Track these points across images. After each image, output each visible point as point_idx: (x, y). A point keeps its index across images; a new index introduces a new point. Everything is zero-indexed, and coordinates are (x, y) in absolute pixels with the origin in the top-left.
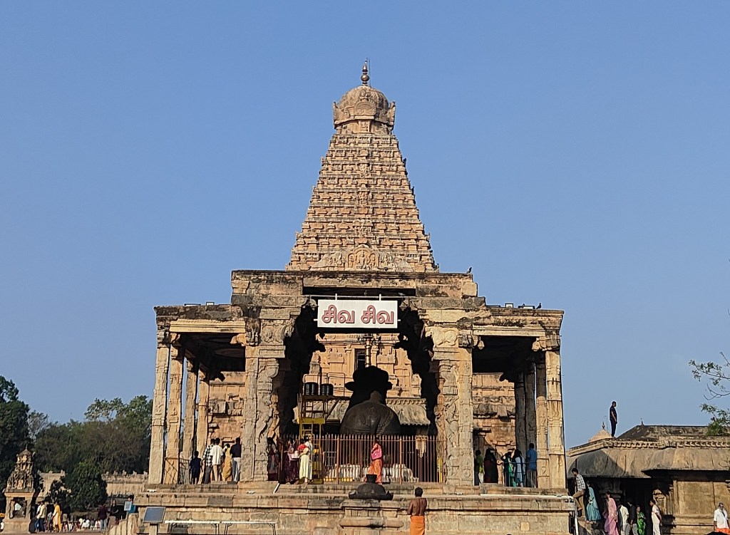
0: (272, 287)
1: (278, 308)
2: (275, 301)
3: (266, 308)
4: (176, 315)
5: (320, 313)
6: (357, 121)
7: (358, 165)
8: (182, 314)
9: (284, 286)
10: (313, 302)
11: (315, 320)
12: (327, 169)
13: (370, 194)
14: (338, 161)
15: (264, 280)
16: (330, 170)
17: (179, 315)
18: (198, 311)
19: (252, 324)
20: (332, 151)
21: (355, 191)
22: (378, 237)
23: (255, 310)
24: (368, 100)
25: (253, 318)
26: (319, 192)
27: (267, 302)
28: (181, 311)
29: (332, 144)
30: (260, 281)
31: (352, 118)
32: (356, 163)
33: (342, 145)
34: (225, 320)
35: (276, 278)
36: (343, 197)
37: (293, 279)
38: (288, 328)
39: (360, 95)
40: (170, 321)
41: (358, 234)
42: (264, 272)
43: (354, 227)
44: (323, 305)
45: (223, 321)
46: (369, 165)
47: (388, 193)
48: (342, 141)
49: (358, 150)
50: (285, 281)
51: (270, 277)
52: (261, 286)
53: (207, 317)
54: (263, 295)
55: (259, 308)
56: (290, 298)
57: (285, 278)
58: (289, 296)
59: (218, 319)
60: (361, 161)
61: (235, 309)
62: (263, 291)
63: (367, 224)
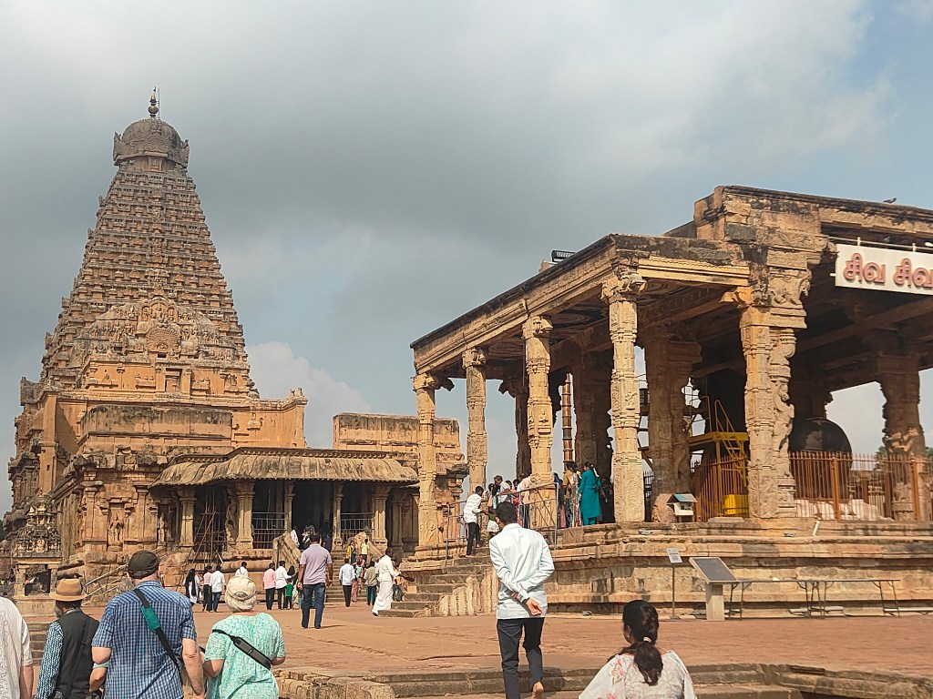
0: (780, 217)
1: (790, 251)
2: (787, 240)
3: (775, 249)
4: (645, 250)
5: (841, 265)
6: (146, 157)
7: (150, 207)
8: (654, 248)
9: (797, 218)
10: (832, 247)
11: (832, 275)
12: (112, 210)
13: (165, 242)
14: (125, 201)
15: (767, 206)
16: (116, 211)
17: (650, 249)
18: (678, 246)
19: (758, 273)
20: (118, 189)
21: (147, 237)
22: (175, 290)
23: (759, 250)
24: (161, 134)
25: (759, 263)
26: (103, 235)
27: (775, 240)
28: (653, 243)
29: (117, 182)
30: (761, 206)
31: (140, 153)
32: (148, 205)
33: (129, 184)
34: (720, 263)
35: (784, 204)
36: (132, 243)
37: (806, 207)
38: (804, 283)
39: (151, 128)
40: (639, 258)
41: (152, 285)
42: (768, 192)
43: (146, 277)
44: (845, 253)
45: (718, 265)
46: (162, 209)
47: (185, 242)
48: (130, 178)
49: (149, 191)
50: (797, 211)
51: (775, 200)
52: (765, 215)
53: (692, 256)
54: (769, 229)
55: (765, 248)
56: (806, 238)
57: (796, 205)
58: (805, 233)
59: (709, 261)
60: (153, 203)
61: (733, 247)
62: (768, 223)
63: (163, 275)
